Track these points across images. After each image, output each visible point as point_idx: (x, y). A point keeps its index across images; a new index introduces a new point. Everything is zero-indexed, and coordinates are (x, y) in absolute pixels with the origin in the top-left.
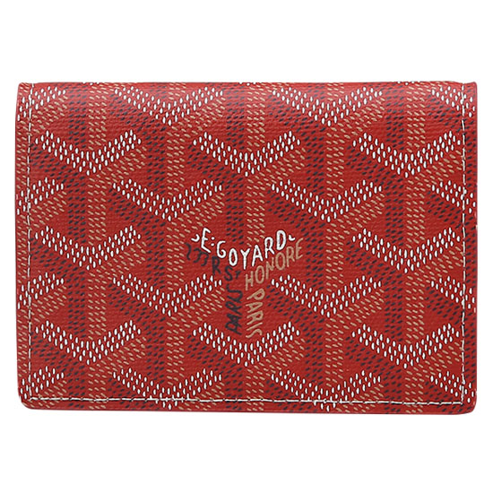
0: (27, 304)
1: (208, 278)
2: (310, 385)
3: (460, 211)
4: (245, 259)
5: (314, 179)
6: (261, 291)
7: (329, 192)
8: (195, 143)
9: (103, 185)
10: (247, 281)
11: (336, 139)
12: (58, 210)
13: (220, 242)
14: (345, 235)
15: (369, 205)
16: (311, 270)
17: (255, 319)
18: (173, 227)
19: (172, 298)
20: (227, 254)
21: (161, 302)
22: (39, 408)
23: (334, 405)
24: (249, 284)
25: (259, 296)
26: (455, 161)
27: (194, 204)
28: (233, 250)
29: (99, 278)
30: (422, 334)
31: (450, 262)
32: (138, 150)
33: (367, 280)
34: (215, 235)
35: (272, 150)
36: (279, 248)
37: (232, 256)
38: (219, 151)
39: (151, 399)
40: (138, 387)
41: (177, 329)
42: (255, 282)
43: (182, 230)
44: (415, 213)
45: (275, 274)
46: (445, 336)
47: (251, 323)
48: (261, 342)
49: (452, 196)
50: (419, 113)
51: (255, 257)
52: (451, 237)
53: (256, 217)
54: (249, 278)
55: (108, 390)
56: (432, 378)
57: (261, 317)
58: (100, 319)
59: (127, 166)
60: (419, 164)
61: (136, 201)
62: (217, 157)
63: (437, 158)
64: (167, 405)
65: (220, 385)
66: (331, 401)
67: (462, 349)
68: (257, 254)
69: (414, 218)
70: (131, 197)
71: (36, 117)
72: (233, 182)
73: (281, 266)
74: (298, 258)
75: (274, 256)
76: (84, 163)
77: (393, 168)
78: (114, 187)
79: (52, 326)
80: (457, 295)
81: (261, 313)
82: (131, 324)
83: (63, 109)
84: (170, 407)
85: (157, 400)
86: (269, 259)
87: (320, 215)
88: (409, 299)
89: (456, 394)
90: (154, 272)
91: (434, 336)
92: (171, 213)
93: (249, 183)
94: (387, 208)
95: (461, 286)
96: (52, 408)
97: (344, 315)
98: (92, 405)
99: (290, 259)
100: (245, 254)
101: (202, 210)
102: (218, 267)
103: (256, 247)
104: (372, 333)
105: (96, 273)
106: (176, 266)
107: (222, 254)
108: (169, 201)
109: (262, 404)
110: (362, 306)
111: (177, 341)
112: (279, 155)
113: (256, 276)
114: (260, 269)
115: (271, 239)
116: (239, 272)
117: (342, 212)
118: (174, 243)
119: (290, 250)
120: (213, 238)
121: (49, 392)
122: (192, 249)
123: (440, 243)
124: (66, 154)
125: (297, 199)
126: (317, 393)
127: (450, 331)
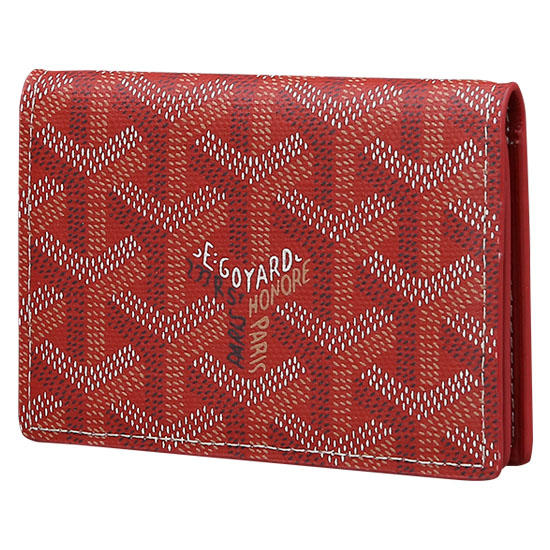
0: (28, 320)
1: (210, 301)
2: (316, 433)
3: (480, 235)
4: (249, 280)
6: (266, 319)
7: (338, 206)
8: (197, 142)
9: (104, 187)
10: (251, 306)
13: (223, 260)
15: (381, 224)
16: (318, 296)
17: (259, 351)
18: (174, 239)
19: (172, 322)
20: (231, 273)
21: (160, 326)
24: (253, 310)
25: (263, 324)
26: (476, 176)
27: (196, 213)
28: (236, 269)
29: (98, 294)
30: (437, 380)
31: (468, 296)
33: (378, 312)
34: (218, 251)
35: (278, 154)
36: (285, 270)
37: (235, 276)
38: (222, 154)
39: (150, 437)
42: (259, 307)
44: (431, 235)
45: (280, 300)
46: (462, 384)
47: (254, 355)
48: (264, 378)
49: (471, 217)
50: (438, 117)
51: (259, 278)
52: (470, 265)
54: (253, 303)
55: (106, 424)
56: (448, 433)
58: (99, 341)
60: (435, 177)
61: (137, 207)
62: (220, 160)
63: (455, 171)
64: (166, 446)
65: (221, 426)
66: (339, 454)
67: (482, 400)
68: (262, 275)
69: (430, 242)
70: (132, 203)
71: (38, 107)
72: (237, 190)
73: (287, 290)
74: (304, 282)
75: (280, 278)
76: (84, 161)
77: (407, 181)
78: (115, 190)
79: (51, 346)
80: (475, 336)
83: (66, 99)
84: (169, 448)
86: (275, 282)
87: (328, 233)
88: (423, 337)
89: (477, 455)
90: (153, 291)
91: (450, 384)
93: (253, 191)
95: (481, 325)
96: (52, 441)
97: (353, 353)
98: (90, 439)
99: (296, 283)
100: (249, 275)
101: (205, 221)
102: (221, 288)
103: (261, 266)
104: (383, 375)
105: (96, 289)
106: (177, 284)
107: (225, 273)
109: (266, 451)
112: (285, 161)
113: (261, 301)
114: (265, 294)
115: (277, 259)
117: (351, 230)
118: (175, 258)
119: (296, 272)
120: (216, 254)
121: (48, 422)
122: (194, 265)
123: (457, 272)
124: (66, 150)
125: (304, 212)
126: (324, 443)
127: (468, 378)
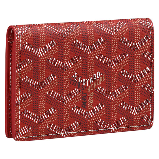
5: (108, 54)
11: (115, 39)
12: (30, 70)
14: (117, 72)
22: (22, 141)
23: (114, 130)
32: (55, 47)
40: (55, 130)
41: (67, 108)
43: (69, 74)
53: (91, 67)
57: (92, 102)
59: (52, 53)
81: (92, 100)
82: (53, 108)
85: (60, 134)
92: (65, 68)
94: (130, 61)
108: (65, 64)
110: (122, 95)
111: (67, 113)
116: (86, 87)
